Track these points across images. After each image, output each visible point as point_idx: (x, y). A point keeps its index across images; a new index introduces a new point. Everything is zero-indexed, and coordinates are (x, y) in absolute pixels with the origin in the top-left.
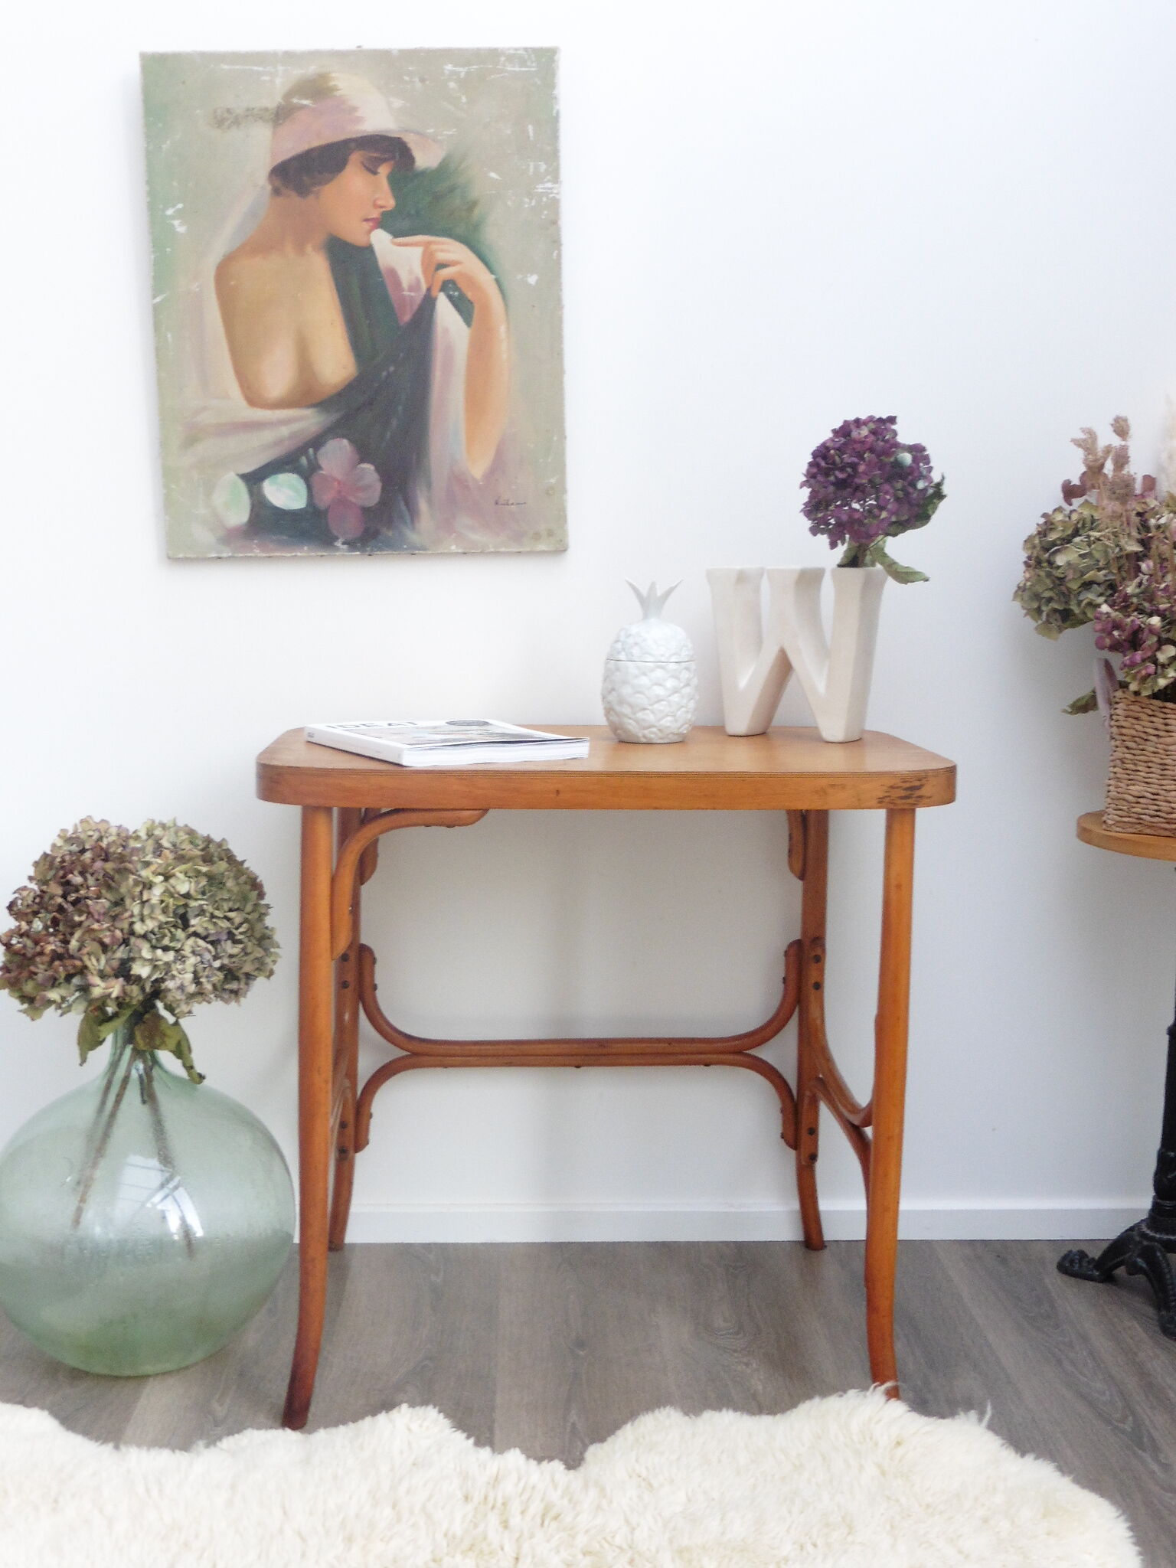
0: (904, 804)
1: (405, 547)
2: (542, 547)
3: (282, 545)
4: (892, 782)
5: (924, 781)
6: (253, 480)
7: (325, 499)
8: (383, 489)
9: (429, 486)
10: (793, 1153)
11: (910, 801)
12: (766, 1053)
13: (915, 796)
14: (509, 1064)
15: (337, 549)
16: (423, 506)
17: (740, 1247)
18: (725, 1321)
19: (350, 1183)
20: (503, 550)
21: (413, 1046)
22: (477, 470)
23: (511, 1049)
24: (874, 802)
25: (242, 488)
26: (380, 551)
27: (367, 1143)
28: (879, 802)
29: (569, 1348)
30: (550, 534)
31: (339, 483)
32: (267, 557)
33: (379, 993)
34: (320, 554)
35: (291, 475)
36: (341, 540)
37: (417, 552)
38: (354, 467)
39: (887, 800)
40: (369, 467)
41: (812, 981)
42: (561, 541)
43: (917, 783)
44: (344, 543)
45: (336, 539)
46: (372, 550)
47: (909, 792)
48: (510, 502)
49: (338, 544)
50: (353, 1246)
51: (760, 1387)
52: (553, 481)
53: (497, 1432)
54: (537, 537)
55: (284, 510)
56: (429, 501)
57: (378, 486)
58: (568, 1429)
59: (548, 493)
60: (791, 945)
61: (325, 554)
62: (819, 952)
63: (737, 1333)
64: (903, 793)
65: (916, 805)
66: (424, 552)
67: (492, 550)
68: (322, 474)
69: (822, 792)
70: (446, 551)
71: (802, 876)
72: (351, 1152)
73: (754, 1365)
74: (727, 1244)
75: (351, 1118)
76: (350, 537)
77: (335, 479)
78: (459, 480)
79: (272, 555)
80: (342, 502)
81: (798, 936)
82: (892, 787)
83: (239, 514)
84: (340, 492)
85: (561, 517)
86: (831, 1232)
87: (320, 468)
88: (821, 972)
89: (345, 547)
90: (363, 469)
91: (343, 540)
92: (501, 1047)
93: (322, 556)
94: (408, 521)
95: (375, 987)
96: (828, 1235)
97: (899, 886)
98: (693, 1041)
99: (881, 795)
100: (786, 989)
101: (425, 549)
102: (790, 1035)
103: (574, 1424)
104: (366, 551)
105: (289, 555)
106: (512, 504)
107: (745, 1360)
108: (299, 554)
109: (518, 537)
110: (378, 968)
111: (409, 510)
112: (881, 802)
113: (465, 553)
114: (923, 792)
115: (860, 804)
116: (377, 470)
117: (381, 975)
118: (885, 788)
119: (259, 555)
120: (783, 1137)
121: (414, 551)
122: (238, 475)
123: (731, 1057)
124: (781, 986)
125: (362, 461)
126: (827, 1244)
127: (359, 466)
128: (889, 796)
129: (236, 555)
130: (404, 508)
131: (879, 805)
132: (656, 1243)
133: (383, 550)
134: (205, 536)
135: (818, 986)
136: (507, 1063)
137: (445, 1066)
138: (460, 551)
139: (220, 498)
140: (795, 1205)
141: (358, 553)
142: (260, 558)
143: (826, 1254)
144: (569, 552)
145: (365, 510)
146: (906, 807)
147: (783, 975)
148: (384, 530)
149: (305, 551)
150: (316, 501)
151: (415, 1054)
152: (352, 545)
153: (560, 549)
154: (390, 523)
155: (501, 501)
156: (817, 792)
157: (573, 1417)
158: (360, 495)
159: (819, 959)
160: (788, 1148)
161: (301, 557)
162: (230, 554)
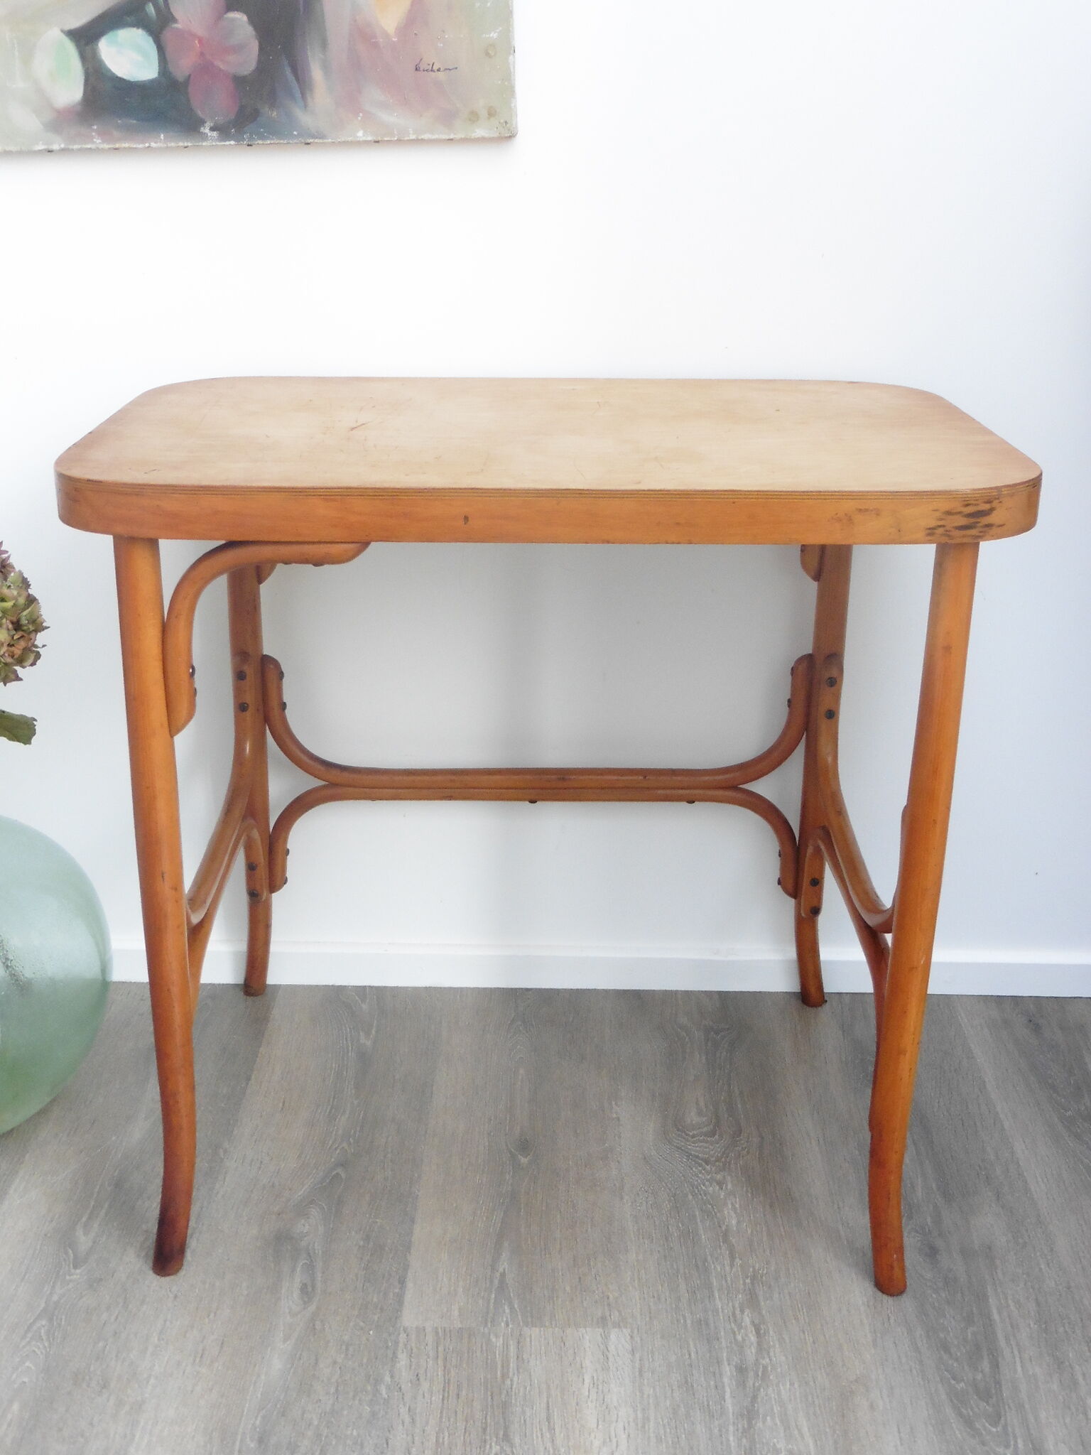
0: (964, 536)
1: (295, 133)
2: (480, 132)
3: (130, 131)
4: (946, 506)
5: (995, 504)
6: (86, 38)
7: (183, 66)
8: (261, 49)
9: (324, 45)
10: (792, 902)
11: (973, 532)
12: (763, 787)
13: (981, 524)
14: (450, 798)
15: (204, 137)
16: (317, 73)
17: (725, 998)
18: (700, 1113)
19: (268, 927)
20: (426, 136)
21: (335, 776)
22: (389, 20)
23: (451, 781)
24: (921, 535)
25: (71, 49)
26: (262, 140)
27: (285, 881)
28: (929, 535)
29: (511, 1152)
30: (492, 113)
31: (200, 41)
32: (110, 149)
33: (288, 713)
34: (181, 144)
35: (135, 29)
36: (209, 124)
37: (311, 141)
38: (220, 17)
39: (941, 531)
40: (240, 17)
41: (823, 709)
42: (506, 122)
43: (987, 507)
44: (212, 129)
45: (203, 122)
46: (251, 138)
47: (972, 520)
48: (435, 68)
49: (206, 130)
50: (276, 988)
51: (734, 1222)
52: (494, 35)
53: (410, 1285)
54: (474, 117)
55: (129, 81)
56: (326, 68)
57: (254, 46)
58: (496, 1282)
59: (487, 54)
60: (800, 660)
61: (189, 144)
62: (834, 673)
63: (713, 1134)
64: (963, 521)
65: (982, 537)
66: (321, 141)
67: (413, 137)
68: (177, 29)
69: (847, 520)
70: (350, 139)
71: (817, 577)
72: (265, 894)
73: (730, 1186)
74: (709, 994)
75: (261, 859)
76: (220, 119)
77: (194, 36)
78: (364, 35)
79: (117, 146)
80: (206, 68)
81: (808, 649)
82: (949, 513)
83: (71, 91)
84: (202, 54)
85: (508, 90)
86: (833, 983)
87: (174, 20)
88: (837, 697)
89: (215, 134)
90: (233, 20)
91: (212, 125)
92: (439, 778)
93: (186, 147)
94: (298, 95)
95: (283, 706)
96: (829, 987)
97: (948, 649)
98: (674, 772)
99: (933, 523)
100: (791, 714)
101: (323, 137)
102: (794, 767)
103: (503, 1275)
104: (243, 141)
105: (141, 146)
106: (439, 70)
107: (719, 1177)
108: (153, 145)
109: (447, 118)
110: (286, 682)
111: (297, 79)
112: (930, 534)
113: (378, 142)
114: (993, 518)
115: (899, 537)
116: (252, 21)
117: (290, 691)
118: (938, 514)
119: (102, 146)
120: (779, 883)
121: (309, 139)
122: (62, 31)
123: (720, 793)
124: (786, 710)
125: (229, 8)
126: (826, 998)
127: (225, 16)
128: (944, 526)
129: (71, 147)
130: (291, 77)
131: (929, 538)
132: (625, 992)
133: (267, 138)
134: (28, 122)
135: (832, 715)
136: (447, 797)
137: (373, 799)
138: (370, 138)
139: (43, 65)
140: (791, 953)
141: (232, 142)
142: (103, 150)
143: (825, 1012)
144: (519, 139)
145: (239, 81)
146: (965, 540)
147: (789, 697)
148: (265, 110)
149: (160, 140)
150: (171, 68)
151: (333, 785)
152: (224, 131)
153: (507, 136)
154: (273, 100)
155: (422, 67)
156: (840, 520)
157: (504, 1265)
158: (231, 58)
159: (834, 683)
160: (786, 896)
161: (159, 149)
162: (63, 146)
